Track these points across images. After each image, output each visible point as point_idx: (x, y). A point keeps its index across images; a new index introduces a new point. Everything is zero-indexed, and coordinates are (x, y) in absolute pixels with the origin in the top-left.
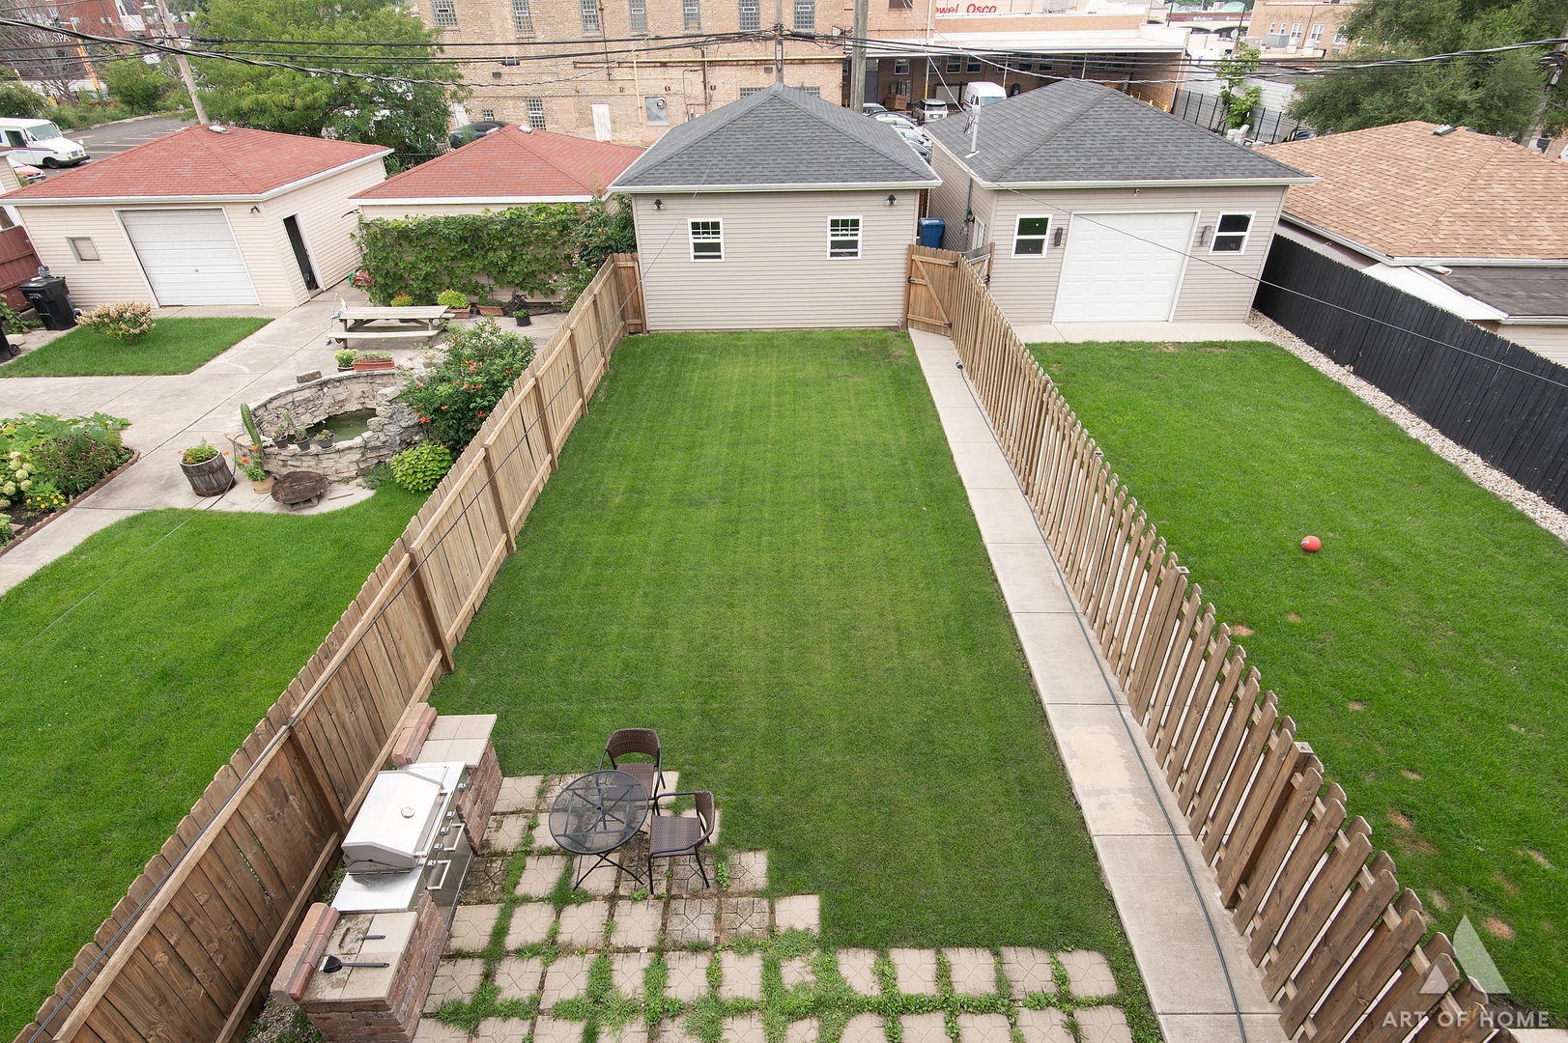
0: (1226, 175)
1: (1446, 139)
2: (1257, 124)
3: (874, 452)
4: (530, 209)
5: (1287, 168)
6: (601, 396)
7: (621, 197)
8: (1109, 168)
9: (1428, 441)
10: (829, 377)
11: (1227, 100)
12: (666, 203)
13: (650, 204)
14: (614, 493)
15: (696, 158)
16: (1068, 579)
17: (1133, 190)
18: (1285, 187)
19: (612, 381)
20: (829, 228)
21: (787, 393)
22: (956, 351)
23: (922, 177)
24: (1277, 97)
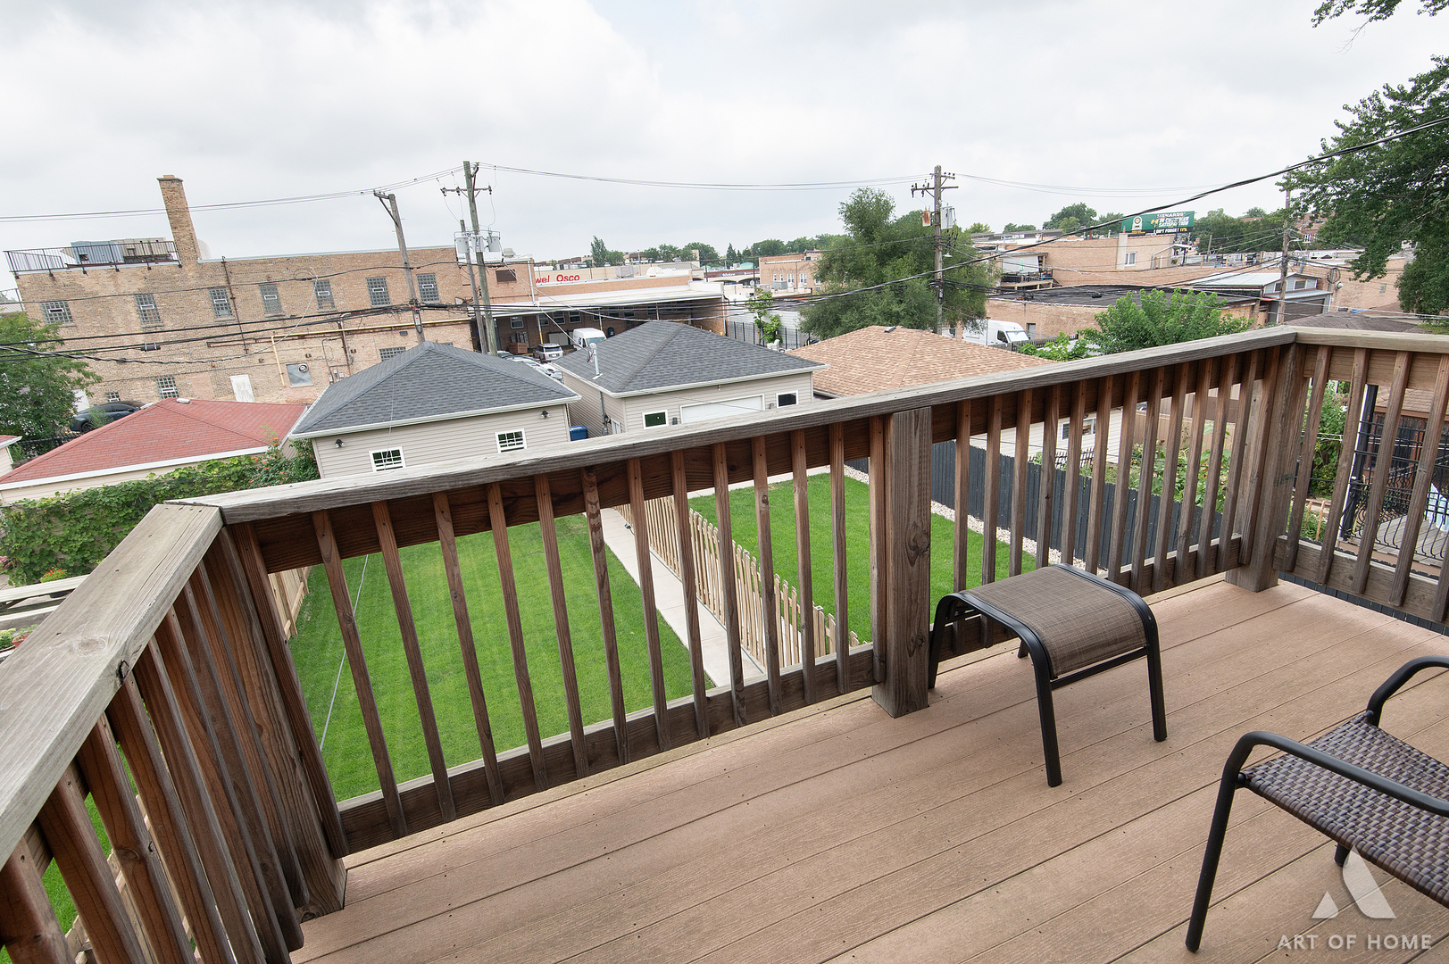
0: (772, 370)
1: (893, 334)
2: (784, 338)
3: (579, 602)
4: (200, 467)
5: (807, 361)
6: (307, 616)
7: (298, 444)
8: (696, 374)
9: (942, 513)
10: (524, 555)
11: (760, 325)
12: (346, 442)
13: (332, 444)
14: (346, 692)
15: (369, 402)
16: (752, 653)
17: (717, 386)
18: (811, 373)
19: (314, 602)
20: (498, 441)
21: (490, 575)
22: (622, 517)
23: (565, 396)
24: (791, 320)
